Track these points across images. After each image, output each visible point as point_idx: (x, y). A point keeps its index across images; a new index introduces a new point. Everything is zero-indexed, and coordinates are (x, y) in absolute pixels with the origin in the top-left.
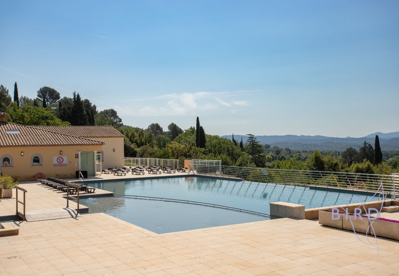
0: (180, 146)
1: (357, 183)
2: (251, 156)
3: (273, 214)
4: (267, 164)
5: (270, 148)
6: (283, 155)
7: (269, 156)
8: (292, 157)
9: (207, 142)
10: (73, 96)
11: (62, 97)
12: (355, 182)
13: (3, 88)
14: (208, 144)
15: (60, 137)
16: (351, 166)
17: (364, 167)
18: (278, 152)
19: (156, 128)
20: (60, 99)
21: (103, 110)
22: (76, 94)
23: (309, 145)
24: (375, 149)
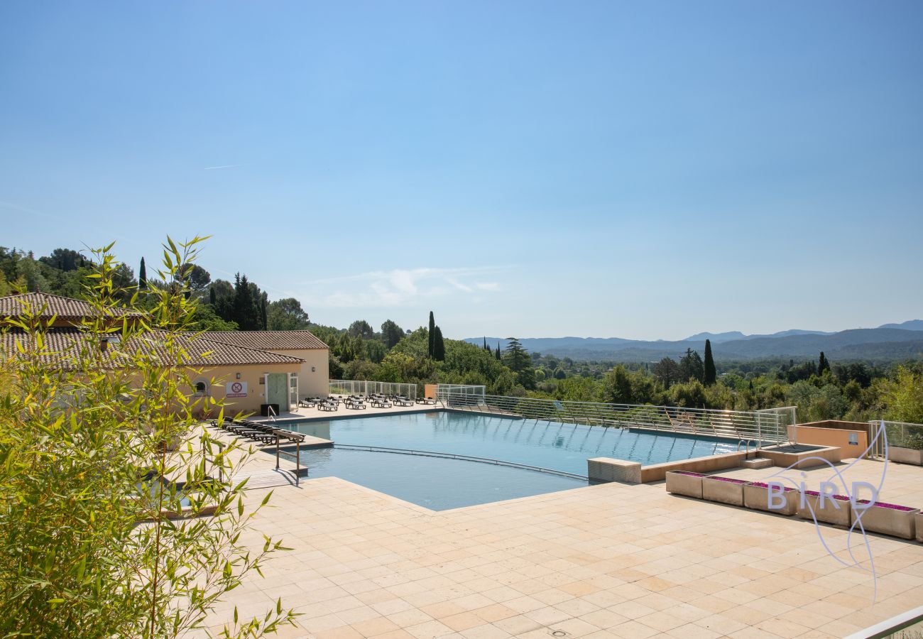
0: (405, 359)
1: (680, 414)
2: (515, 374)
3: (593, 476)
4: (540, 384)
5: (540, 359)
6: (561, 368)
7: (539, 370)
8: (575, 372)
9: (446, 351)
10: (236, 279)
11: (213, 279)
12: (677, 413)
13: (125, 268)
14: (448, 354)
15: (236, 351)
16: (671, 388)
17: (691, 389)
18: (553, 365)
19: (362, 328)
20: (210, 283)
21: (278, 301)
22: (241, 277)
23: (601, 352)
24: (705, 361)
